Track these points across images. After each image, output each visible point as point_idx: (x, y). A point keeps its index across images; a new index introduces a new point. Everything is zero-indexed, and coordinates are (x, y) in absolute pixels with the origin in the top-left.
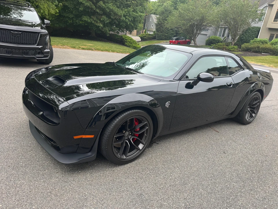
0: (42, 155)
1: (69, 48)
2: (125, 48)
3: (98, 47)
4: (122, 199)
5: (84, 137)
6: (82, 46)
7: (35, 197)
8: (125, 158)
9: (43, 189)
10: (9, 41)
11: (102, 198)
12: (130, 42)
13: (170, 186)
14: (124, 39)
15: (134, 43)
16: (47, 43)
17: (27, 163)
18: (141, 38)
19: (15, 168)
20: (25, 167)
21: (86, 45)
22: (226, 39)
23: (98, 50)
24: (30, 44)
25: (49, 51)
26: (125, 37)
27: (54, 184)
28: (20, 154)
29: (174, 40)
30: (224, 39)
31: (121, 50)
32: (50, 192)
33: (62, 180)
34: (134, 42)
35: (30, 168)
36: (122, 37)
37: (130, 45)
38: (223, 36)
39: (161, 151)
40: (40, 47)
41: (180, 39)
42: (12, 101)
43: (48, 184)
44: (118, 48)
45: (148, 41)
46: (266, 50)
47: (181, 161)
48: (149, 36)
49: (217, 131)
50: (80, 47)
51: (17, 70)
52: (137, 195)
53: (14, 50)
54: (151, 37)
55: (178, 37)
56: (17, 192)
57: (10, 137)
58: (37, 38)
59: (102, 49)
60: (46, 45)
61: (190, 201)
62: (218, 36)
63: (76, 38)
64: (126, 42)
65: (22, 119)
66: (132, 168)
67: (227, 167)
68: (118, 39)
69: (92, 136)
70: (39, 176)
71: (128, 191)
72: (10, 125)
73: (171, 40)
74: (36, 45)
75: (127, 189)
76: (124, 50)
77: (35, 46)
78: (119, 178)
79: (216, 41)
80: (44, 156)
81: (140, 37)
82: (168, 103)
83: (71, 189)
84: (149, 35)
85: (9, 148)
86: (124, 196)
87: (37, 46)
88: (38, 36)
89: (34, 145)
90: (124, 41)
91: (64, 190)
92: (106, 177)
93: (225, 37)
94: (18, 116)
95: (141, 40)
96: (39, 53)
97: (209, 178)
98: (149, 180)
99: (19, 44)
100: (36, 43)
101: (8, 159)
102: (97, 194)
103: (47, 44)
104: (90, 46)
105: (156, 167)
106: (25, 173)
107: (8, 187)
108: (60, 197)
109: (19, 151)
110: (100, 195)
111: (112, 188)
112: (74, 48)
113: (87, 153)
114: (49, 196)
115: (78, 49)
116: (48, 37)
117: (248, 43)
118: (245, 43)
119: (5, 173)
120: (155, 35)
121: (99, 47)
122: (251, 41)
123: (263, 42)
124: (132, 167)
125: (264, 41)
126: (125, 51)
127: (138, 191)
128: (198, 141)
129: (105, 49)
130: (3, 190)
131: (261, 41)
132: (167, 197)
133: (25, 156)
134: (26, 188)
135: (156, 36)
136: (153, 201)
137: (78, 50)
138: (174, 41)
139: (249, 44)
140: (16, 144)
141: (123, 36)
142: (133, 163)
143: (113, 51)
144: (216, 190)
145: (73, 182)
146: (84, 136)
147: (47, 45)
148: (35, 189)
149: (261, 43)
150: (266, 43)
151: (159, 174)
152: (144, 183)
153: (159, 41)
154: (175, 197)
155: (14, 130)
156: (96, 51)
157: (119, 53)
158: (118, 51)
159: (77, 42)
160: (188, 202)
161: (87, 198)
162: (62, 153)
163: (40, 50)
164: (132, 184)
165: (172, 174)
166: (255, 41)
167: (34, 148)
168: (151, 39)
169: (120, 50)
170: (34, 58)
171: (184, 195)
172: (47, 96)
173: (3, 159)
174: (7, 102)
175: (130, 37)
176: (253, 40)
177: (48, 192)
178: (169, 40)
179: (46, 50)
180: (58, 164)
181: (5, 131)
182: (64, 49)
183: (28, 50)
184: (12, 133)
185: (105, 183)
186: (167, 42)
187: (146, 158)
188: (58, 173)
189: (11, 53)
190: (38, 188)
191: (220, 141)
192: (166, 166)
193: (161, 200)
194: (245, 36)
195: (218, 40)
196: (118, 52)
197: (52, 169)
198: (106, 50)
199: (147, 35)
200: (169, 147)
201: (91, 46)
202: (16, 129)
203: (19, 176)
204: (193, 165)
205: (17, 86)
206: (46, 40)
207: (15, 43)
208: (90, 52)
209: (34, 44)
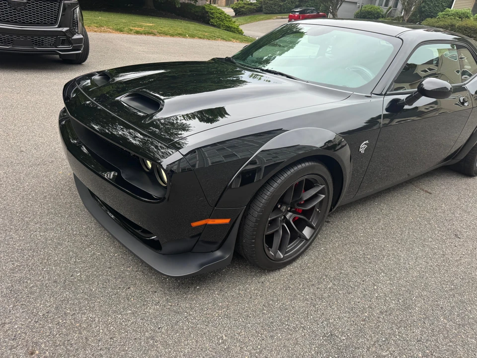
0: (115, 253)
1: (111, 31)
2: (212, 29)
3: (163, 29)
4: (298, 348)
5: (211, 222)
6: (135, 27)
7: (123, 351)
8: (282, 256)
9: (136, 331)
10: (4, 19)
11: (259, 347)
12: (219, 18)
13: (381, 313)
14: (207, 12)
15: (228, 19)
16: (77, 22)
17: (88, 272)
18: (235, 10)
19: (69, 285)
20: (87, 281)
21: (141, 26)
22: (391, 11)
23: (165, 34)
24: (45, 24)
25: (81, 39)
26: (210, 9)
27: (156, 317)
28: (71, 253)
29: (297, 13)
30: (388, 11)
31: (206, 34)
32: (152, 338)
33: (169, 308)
34: (227, 17)
35: (98, 284)
36: (204, 8)
37: (220, 24)
38: (386, 5)
39: (340, 238)
40: (65, 29)
41: (308, 11)
42: (29, 140)
43: (142, 319)
44: (199, 31)
45: (248, 16)
46: (466, 31)
47: (384, 257)
48: (250, 6)
49: (426, 192)
50: (131, 30)
51: (24, 77)
52: (325, 336)
53: (15, 38)
54: (253, 9)
55: (304, 8)
56: (85, 341)
57: (41, 217)
58: (58, 12)
59: (171, 32)
60: (75, 26)
61: (430, 344)
62: (376, 6)
63: (118, 12)
64: (213, 18)
65: (57, 177)
66: (297, 276)
67: (472, 267)
68: (197, 12)
69: (227, 221)
70: (120, 302)
71: (303, 328)
72: (36, 191)
73: (291, 14)
74: (57, 26)
75: (302, 324)
76: (211, 32)
77: (55, 28)
78: (277, 300)
79: (374, 15)
80: (119, 255)
81: (232, 8)
82: (365, 144)
83: (192, 327)
84: (249, 4)
85: (46, 240)
86: (300, 340)
87: (59, 27)
88: (59, 7)
89: (93, 231)
90: (209, 16)
91: (177, 331)
92: (253, 297)
93: (390, 8)
94: (48, 171)
95: (236, 14)
96: (63, 43)
97: (447, 291)
98: (337, 301)
99: (23, 24)
100: (56, 23)
101: (49, 265)
102: (245, 337)
103: (77, 25)
104: (148, 26)
105: (341, 273)
106: (91, 295)
107: (64, 330)
108: (174, 347)
109: (67, 246)
110: (252, 339)
111: (272, 323)
112: (121, 31)
113: (212, 251)
114: (153, 346)
115: (129, 33)
116: (78, 9)
117: (433, 19)
118: (428, 19)
119: (50, 298)
120: (260, 5)
121: (165, 29)
122: (440, 14)
123: (462, 16)
124: (294, 273)
125: (464, 14)
126: (214, 35)
127: (324, 327)
128: (401, 213)
129: (176, 32)
130: (54, 336)
131: (457, 13)
132: (384, 339)
133: (81, 257)
134: (101, 331)
135: (263, 6)
136: (359, 348)
137: (129, 36)
138: (296, 15)
139: (436, 20)
140: (57, 230)
141: (206, 7)
142: (295, 264)
143: (192, 36)
144: (469, 318)
145: (191, 313)
146: (210, 220)
147: (78, 27)
148: (120, 333)
149: (458, 18)
150: (468, 17)
151: (351, 287)
152: (329, 308)
153: (268, 16)
154: (398, 337)
155: (47, 201)
156: (162, 36)
157: (203, 39)
158: (202, 36)
159: (124, 21)
160: (426, 347)
161: (228, 348)
162: (164, 254)
163: (65, 35)
164: (308, 311)
165: (376, 287)
166: (447, 15)
167: (95, 238)
168: (254, 12)
169: (204, 33)
170: (54, 52)
171: (413, 332)
172: (108, 129)
173: (39, 267)
174: (21, 142)
175: (219, 9)
176: (444, 13)
177: (148, 338)
178: (288, 14)
179: (76, 37)
180: (150, 272)
181: (29, 205)
182: (103, 34)
183: (43, 36)
184: (44, 208)
185: (255, 312)
186: (283, 17)
187: (317, 254)
188: (155, 292)
189: (9, 44)
190: (124, 329)
191: (440, 212)
192: (359, 270)
193: (374, 345)
194: (428, 5)
195: (378, 12)
196: (200, 38)
197: (142, 284)
198: (180, 35)
199: (245, 4)
200: (352, 229)
201: (151, 27)
202: (50, 198)
203: (80, 303)
204: (409, 264)
205: (33, 108)
206: (75, 16)
207: (15, 23)
208: (150, 38)
209: (52, 24)
